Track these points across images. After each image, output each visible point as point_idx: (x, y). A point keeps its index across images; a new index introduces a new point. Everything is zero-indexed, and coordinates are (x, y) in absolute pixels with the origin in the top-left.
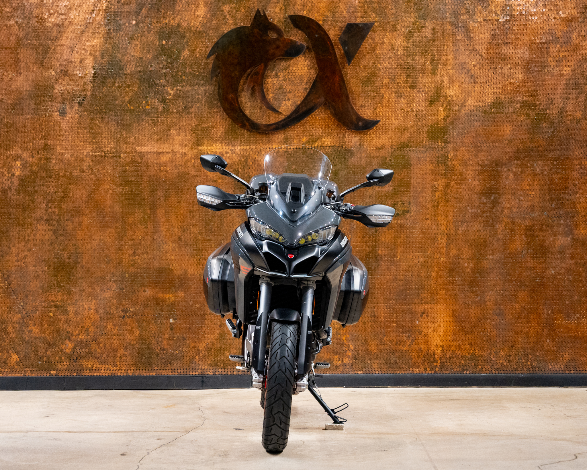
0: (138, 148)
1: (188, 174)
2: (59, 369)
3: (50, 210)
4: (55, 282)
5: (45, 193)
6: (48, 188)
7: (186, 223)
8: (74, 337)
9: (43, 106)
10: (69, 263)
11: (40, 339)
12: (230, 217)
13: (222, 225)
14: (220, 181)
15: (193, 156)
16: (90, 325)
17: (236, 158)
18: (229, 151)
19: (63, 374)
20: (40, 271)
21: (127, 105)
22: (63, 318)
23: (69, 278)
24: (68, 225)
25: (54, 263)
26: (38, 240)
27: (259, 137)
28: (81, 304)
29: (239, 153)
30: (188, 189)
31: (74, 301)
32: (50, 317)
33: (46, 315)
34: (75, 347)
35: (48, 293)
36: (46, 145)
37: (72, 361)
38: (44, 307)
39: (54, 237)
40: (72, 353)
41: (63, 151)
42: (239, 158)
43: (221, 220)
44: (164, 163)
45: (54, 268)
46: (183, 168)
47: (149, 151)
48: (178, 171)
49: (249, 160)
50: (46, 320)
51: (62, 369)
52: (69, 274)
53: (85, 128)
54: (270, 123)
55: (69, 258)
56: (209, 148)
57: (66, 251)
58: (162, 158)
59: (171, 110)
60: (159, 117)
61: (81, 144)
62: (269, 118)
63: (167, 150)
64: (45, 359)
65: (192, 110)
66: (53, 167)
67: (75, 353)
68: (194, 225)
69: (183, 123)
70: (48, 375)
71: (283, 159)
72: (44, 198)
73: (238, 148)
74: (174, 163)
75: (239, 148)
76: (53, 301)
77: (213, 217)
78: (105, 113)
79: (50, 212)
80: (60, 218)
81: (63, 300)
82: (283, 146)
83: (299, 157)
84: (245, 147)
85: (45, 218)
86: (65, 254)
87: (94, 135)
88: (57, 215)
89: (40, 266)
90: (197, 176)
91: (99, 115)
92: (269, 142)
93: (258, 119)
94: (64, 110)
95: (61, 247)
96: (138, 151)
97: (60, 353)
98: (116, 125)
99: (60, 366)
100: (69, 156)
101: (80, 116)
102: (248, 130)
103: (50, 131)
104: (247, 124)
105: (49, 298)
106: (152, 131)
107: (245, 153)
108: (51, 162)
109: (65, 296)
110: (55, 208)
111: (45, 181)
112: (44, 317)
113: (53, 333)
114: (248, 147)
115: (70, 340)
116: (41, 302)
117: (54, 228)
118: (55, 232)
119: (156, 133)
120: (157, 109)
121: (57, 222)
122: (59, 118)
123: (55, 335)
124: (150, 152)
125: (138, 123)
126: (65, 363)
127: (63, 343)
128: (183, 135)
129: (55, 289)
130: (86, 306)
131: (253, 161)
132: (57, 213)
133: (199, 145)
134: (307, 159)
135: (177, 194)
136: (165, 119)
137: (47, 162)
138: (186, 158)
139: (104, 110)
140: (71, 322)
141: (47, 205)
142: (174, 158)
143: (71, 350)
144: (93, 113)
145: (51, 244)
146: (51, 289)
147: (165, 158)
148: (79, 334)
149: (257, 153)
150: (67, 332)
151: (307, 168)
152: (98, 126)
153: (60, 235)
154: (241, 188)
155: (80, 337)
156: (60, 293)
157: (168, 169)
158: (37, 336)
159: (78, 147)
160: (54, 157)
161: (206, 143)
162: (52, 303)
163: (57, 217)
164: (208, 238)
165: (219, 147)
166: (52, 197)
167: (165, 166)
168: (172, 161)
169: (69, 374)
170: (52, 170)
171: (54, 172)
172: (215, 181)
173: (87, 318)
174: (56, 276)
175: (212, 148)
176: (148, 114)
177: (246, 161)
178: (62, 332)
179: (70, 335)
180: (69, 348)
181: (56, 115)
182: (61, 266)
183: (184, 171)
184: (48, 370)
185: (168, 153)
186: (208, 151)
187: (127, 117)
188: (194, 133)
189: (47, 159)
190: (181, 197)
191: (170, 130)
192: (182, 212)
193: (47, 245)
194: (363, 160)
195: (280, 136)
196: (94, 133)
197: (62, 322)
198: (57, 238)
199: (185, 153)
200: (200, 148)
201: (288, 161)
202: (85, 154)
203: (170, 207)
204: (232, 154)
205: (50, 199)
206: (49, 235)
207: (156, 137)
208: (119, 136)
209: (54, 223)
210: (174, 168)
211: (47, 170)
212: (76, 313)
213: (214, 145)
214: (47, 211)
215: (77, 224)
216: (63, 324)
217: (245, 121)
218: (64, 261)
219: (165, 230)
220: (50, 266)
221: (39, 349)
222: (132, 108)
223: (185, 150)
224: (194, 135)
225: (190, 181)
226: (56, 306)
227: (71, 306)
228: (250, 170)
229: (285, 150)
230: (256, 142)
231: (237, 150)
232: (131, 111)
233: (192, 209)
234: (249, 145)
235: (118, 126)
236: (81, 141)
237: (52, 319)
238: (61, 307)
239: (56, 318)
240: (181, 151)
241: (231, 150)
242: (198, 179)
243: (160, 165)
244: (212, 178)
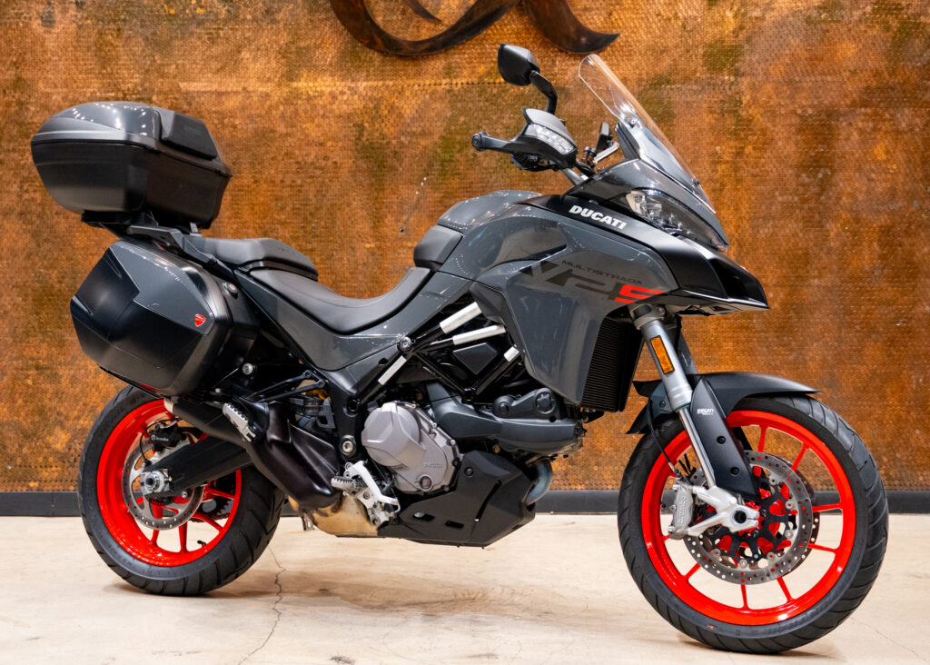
0: (182, 85)
1: (273, 131)
2: (44, 479)
3: (26, 196)
4: (36, 324)
5: (18, 165)
6: (22, 156)
7: (268, 220)
8: (71, 422)
9: (14, 9)
10: (60, 290)
11: (9, 425)
12: (347, 210)
13: (334, 223)
14: (329, 144)
15: (282, 100)
16: (98, 400)
17: (358, 102)
18: (346, 90)
19: (50, 488)
20: (9, 304)
21: (162, 7)
22: (50, 388)
23: (60, 318)
24: (58, 223)
25: (33, 290)
26: (5, 250)
27: (399, 64)
28: (83, 363)
29: (364, 93)
30: (273, 159)
31: (69, 359)
32: (28, 386)
33: (20, 382)
34: (71, 441)
35: (24, 344)
36: (19, 79)
37: (67, 464)
38: (16, 369)
39: (34, 245)
40: (67, 450)
41: (48, 90)
42: (363, 103)
43: (331, 214)
44: (230, 112)
45: (34, 300)
46: (263, 121)
47: (203, 90)
48: (255, 126)
49: (383, 107)
50: (20, 391)
51: (49, 478)
52: (60, 309)
53: (89, 49)
54: (421, 39)
55: (60, 282)
56: (311, 84)
57: (55, 268)
58: (226, 103)
59: (241, 16)
60: (219, 29)
61: (80, 76)
62: (418, 31)
63: (235, 89)
64: (19, 461)
65: (280, 16)
66: (31, 118)
67: (73, 451)
68: (283, 223)
69: (264, 39)
70: (25, 490)
71: (443, 105)
72: (16, 173)
73: (362, 85)
74: (247, 112)
75: (365, 84)
76: (32, 359)
77: (317, 209)
78: (125, 20)
79: (26, 200)
80: (43, 209)
81: (49, 358)
82: (444, 82)
83: (473, 102)
84: (375, 84)
85: (18, 210)
86: (54, 274)
87: (105, 61)
88: (39, 205)
89: (9, 296)
90: (288, 135)
91: (112, 26)
92: (418, 74)
93: (398, 33)
94: (51, 17)
95: (46, 263)
96: (183, 90)
97: (46, 450)
98: (143, 44)
99: (46, 474)
100: (60, 99)
101: (80, 27)
102: (381, 52)
103: (25, 53)
104: (379, 40)
105: (25, 353)
106: (207, 53)
107: (375, 94)
108: (27, 109)
109: (53, 349)
110: (35, 191)
111: (17, 144)
112: (17, 387)
113: (33, 415)
114: (381, 83)
115: (63, 428)
116: (11, 359)
117: (34, 227)
118: (35, 235)
119: (216, 58)
120: (216, 15)
121: (38, 217)
122: (41, 30)
123: (37, 419)
124: (205, 92)
125: (182, 38)
126: (54, 469)
127: (50, 434)
128: (263, 60)
129: (35, 336)
130: (90, 367)
131: (389, 108)
132: (39, 201)
133: (292, 80)
134: (488, 104)
135: (254, 168)
136: (230, 32)
137: (21, 109)
138: (268, 103)
139: (122, 17)
140: (64, 396)
141: (21, 187)
142: (248, 102)
143: (64, 445)
144: (103, 21)
145: (29, 256)
146: (28, 336)
147: (231, 103)
148: (78, 418)
149: (396, 94)
150: (58, 414)
151: (487, 121)
152: (112, 45)
153: (45, 240)
154: (367, 157)
155: (81, 422)
156: (45, 345)
157: (237, 122)
158: (5, 419)
159: (75, 82)
160: (33, 100)
161: (305, 75)
162: (30, 362)
163: (39, 209)
164: (309, 246)
165: (328, 83)
166: (30, 173)
167: (231, 117)
168: (243, 109)
169: (61, 488)
170: (29, 124)
171: (34, 126)
172: (321, 144)
173: (94, 390)
174: (38, 314)
175: (316, 84)
176: (200, 23)
177: (376, 108)
178: (49, 414)
179: (62, 418)
180: (61, 441)
181: (36, 24)
182: (47, 295)
183: (266, 126)
184: (24, 480)
185: (236, 93)
186: (308, 89)
187: (163, 30)
188: (284, 57)
189: (21, 104)
190: (261, 173)
191: (239, 52)
192: (262, 199)
193: (21, 258)
194: (588, 106)
195: (437, 64)
196: (104, 58)
197: (49, 395)
198: (39, 245)
199: (267, 95)
200: (295, 84)
201: (453, 108)
202: (88, 95)
203: (240, 190)
204: (352, 95)
205: (26, 175)
206: (25, 241)
207: (214, 65)
208: (149, 62)
209: (34, 218)
210: (248, 121)
211: (21, 124)
212: (74, 380)
213: (319, 80)
214: (20, 196)
215: (75, 221)
216: (50, 399)
217: (375, 36)
218: (52, 287)
219: (232, 231)
220: (26, 295)
221: (8, 442)
222: (172, 12)
223: (268, 88)
224: (283, 61)
225: (277, 144)
226: (37, 368)
227: (64, 367)
228: (383, 125)
229: (447, 87)
230: (396, 74)
231: (361, 89)
232: (170, 18)
233: (279, 194)
234: (382, 79)
235: (146, 46)
236: (80, 73)
237: (30, 391)
238: (47, 368)
239: (38, 388)
240: (261, 89)
241: (349, 88)
242: (290, 140)
243: (221, 115)
244: (316, 140)
